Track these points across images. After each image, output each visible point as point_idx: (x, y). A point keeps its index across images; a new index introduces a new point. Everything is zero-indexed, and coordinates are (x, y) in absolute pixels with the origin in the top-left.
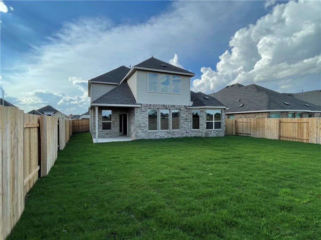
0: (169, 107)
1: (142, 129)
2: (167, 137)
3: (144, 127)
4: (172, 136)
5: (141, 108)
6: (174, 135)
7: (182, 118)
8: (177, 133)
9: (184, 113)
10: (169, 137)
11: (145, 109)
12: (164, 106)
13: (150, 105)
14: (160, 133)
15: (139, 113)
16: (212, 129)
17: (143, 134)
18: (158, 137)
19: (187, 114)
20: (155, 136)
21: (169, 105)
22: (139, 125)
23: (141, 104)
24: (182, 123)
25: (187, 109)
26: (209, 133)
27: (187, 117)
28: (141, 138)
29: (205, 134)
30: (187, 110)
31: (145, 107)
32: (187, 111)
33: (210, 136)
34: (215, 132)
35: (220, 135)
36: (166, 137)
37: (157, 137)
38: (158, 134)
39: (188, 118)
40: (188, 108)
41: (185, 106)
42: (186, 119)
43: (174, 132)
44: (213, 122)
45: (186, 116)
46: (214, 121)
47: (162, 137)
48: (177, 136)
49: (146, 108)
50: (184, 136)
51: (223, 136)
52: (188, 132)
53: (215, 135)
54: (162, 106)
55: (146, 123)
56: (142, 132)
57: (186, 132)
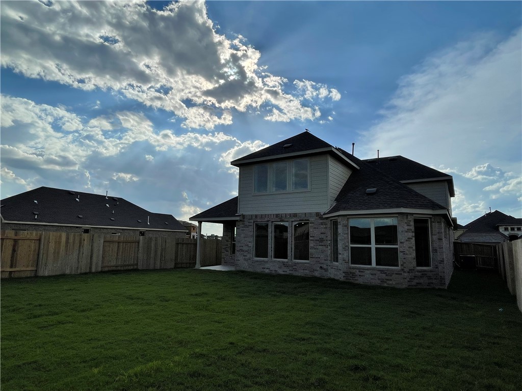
0: (286, 216)
1: (245, 254)
2: (283, 273)
3: (246, 251)
4: (291, 272)
5: (244, 221)
6: (296, 270)
7: (312, 238)
8: (302, 267)
9: (315, 228)
10: (285, 273)
11: (249, 222)
12: (277, 215)
13: (256, 216)
14: (272, 264)
15: (241, 229)
16: (369, 266)
17: (246, 262)
18: (267, 271)
19: (323, 231)
20: (263, 268)
21: (286, 214)
22: (241, 248)
23: (243, 216)
24: (313, 248)
25: (321, 218)
26: (357, 273)
27: (322, 236)
28: (242, 269)
29: (344, 274)
30: (322, 221)
31: (249, 219)
32: (322, 224)
33: (360, 281)
34: (374, 272)
35: (392, 283)
36: (281, 272)
37: (265, 270)
38: (267, 266)
39: (325, 238)
40: (324, 216)
41: (318, 214)
42: (321, 240)
43: (296, 264)
44: (370, 248)
45: (322, 233)
46: (373, 246)
47: (273, 272)
48: (301, 273)
49: (251, 221)
50: (317, 274)
51: (404, 286)
52: (325, 266)
53: (376, 282)
54: (274, 216)
55: (250, 245)
56: (245, 259)
57: (321, 267)
